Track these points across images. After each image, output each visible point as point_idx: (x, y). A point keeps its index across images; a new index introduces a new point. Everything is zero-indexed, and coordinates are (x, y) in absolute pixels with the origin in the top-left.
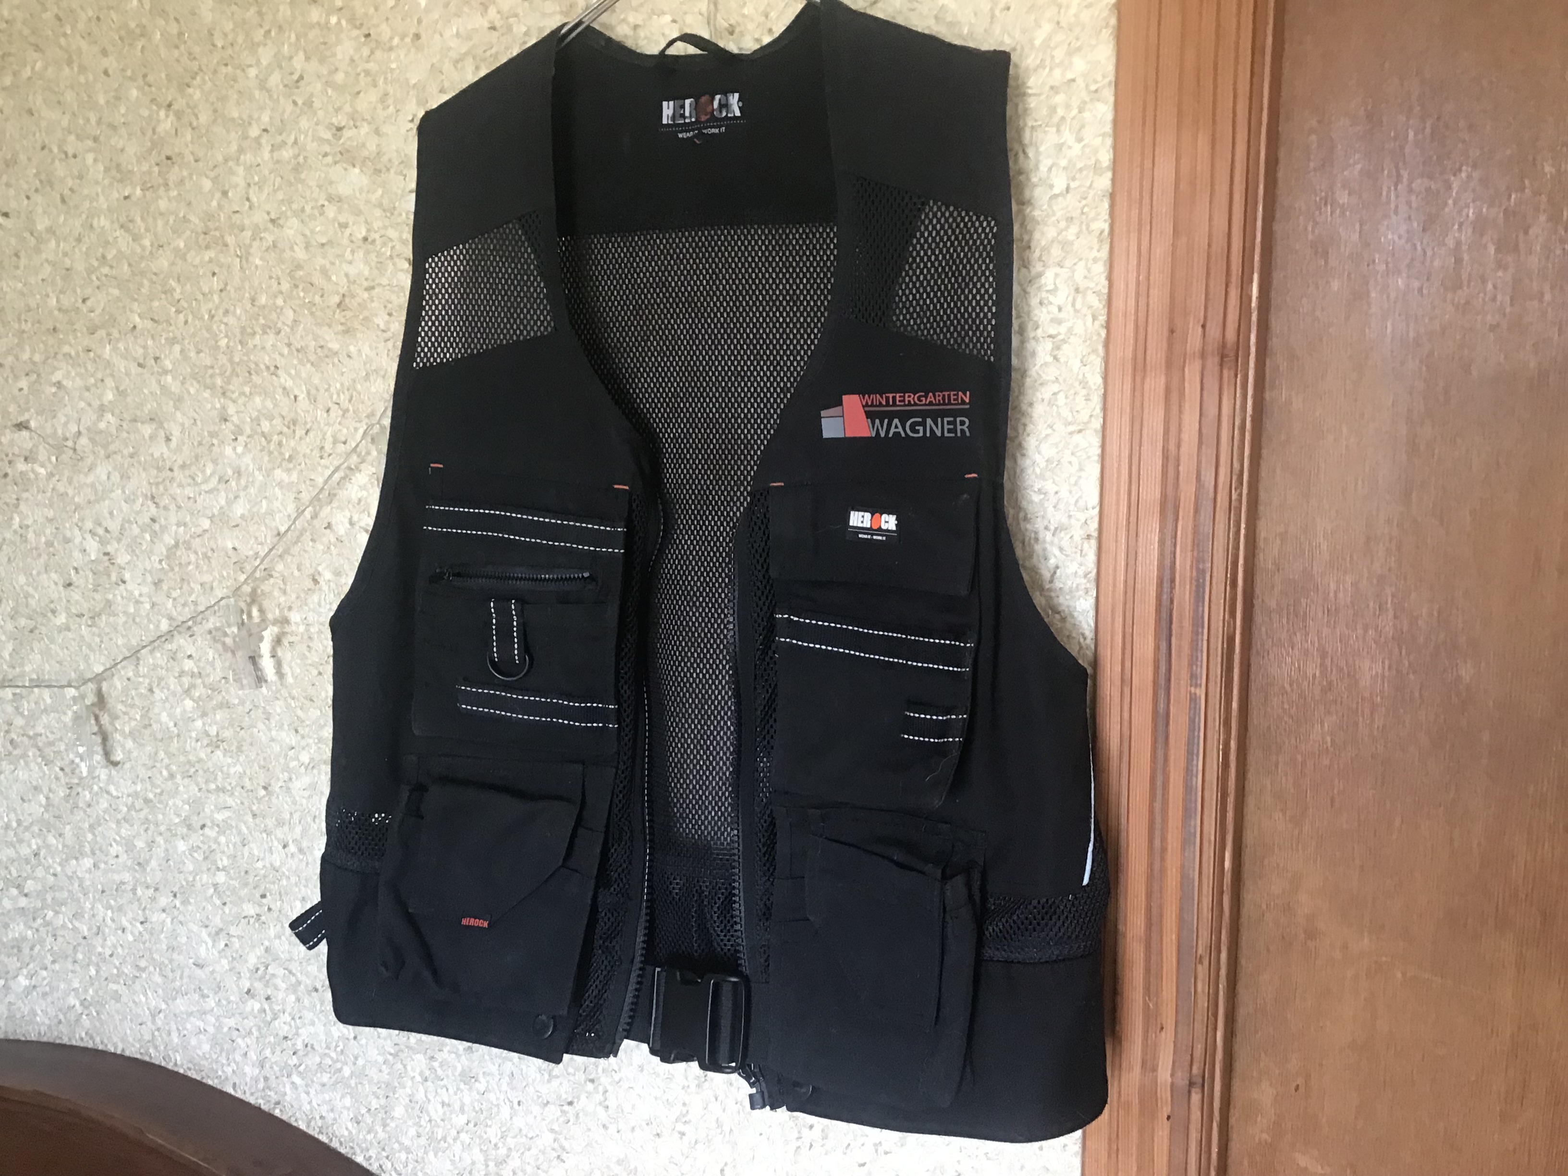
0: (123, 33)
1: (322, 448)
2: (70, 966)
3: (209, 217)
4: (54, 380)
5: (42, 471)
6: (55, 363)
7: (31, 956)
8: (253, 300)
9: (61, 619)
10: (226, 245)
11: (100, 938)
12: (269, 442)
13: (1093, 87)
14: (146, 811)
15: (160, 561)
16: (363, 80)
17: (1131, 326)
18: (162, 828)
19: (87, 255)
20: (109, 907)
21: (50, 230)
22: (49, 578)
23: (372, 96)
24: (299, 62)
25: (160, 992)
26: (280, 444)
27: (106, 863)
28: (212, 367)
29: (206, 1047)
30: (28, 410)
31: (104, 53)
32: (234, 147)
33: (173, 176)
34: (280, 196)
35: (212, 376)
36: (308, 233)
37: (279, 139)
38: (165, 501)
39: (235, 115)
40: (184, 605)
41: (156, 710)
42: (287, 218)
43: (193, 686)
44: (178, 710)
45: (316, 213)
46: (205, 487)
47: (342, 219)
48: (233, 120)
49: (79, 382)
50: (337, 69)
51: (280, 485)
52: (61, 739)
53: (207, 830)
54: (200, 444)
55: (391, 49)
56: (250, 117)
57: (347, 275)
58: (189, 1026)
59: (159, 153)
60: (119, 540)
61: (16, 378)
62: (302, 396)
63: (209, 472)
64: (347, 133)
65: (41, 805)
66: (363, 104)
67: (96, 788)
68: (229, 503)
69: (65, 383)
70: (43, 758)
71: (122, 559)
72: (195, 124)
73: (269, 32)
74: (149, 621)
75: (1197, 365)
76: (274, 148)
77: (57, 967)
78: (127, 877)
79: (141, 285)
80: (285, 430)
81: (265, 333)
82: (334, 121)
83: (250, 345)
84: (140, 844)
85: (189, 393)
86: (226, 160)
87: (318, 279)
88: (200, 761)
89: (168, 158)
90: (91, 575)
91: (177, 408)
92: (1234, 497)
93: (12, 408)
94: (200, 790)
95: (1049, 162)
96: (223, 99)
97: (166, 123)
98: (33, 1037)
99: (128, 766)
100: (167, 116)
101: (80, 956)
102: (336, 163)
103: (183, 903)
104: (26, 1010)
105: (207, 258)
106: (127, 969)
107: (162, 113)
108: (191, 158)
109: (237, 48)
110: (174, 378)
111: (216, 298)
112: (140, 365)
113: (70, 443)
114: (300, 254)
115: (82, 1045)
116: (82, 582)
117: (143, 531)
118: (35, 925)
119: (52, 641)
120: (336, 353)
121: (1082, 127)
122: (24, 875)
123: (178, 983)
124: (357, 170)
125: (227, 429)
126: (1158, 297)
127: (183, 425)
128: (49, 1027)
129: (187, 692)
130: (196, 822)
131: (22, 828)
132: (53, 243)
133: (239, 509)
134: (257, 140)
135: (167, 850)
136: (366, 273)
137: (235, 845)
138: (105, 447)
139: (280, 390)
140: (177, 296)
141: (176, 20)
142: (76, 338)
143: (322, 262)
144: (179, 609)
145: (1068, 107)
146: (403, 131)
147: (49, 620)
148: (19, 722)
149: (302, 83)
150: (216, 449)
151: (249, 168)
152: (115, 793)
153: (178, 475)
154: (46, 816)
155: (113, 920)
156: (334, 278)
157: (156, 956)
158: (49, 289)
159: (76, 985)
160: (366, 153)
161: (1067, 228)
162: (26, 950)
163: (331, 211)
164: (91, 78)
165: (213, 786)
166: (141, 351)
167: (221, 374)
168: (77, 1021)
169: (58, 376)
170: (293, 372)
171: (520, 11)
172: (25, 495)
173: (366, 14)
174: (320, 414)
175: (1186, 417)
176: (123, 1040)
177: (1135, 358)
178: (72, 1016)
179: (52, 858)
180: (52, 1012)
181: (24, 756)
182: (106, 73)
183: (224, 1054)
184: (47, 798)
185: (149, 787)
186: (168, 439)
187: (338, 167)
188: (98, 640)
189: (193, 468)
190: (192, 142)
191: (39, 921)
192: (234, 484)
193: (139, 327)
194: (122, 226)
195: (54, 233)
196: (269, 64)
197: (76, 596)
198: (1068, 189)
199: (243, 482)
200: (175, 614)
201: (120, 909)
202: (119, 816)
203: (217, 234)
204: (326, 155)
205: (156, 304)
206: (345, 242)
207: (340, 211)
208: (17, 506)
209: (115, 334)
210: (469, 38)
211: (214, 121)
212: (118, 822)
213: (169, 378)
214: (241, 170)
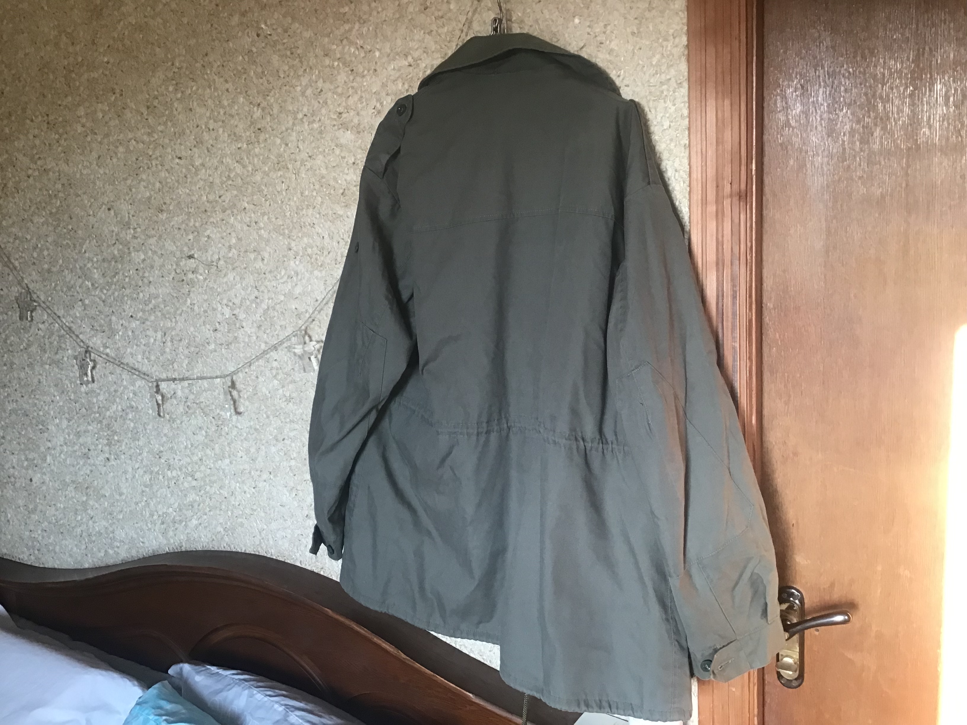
0: (235, 72)
1: (336, 259)
2: (218, 512)
3: (280, 156)
4: (206, 234)
5: (201, 278)
6: (206, 226)
7: (198, 509)
8: (302, 194)
9: (212, 347)
10: (288, 169)
11: (233, 498)
12: (311, 258)
13: (679, 82)
14: (256, 434)
15: (260, 317)
16: (351, 91)
17: (700, 185)
18: (264, 442)
19: (221, 176)
20: (238, 482)
21: (203, 165)
22: (206, 328)
23: (356, 98)
24: (320, 84)
25: (264, 520)
26: (316, 259)
27: (236, 461)
28: (283, 225)
29: (287, 545)
30: (193, 249)
31: (226, 81)
32: (291, 123)
33: (262, 137)
34: (313, 145)
35: (283, 229)
36: (327, 161)
37: (311, 119)
38: (262, 288)
39: (291, 108)
40: (273, 336)
41: (260, 386)
42: (317, 155)
43: (278, 374)
44: (271, 385)
45: (330, 152)
46: (282, 281)
47: (343, 155)
48: (290, 111)
49: (218, 235)
50: (338, 86)
51: (317, 278)
52: (213, 404)
53: (286, 441)
54: (278, 261)
55: (363, 76)
56: (298, 109)
57: (346, 180)
58: (278, 536)
59: (255, 128)
60: (240, 308)
61: (187, 235)
62: (326, 237)
63: (283, 274)
64: (344, 115)
65: (203, 436)
66: (351, 101)
67: (230, 425)
68: (293, 287)
69: (211, 235)
70: (204, 413)
71: (242, 316)
72: (271, 113)
73: (305, 70)
74: (256, 345)
75: (729, 200)
76: (310, 123)
77: (212, 513)
78: (247, 466)
79: (247, 188)
80: (319, 252)
81: (308, 208)
82: (338, 110)
83: (301, 214)
84: (253, 450)
85: (272, 237)
86: (287, 130)
87: (332, 183)
88: (281, 408)
89: (259, 129)
90: (226, 325)
91: (266, 245)
92: (748, 257)
93: (185, 249)
94: (282, 422)
95: (661, 115)
96: (285, 101)
97: (258, 113)
98: (200, 549)
99: (246, 414)
100: (258, 110)
101: (223, 507)
102: (339, 129)
103: (274, 477)
104: (196, 536)
105: (279, 175)
106: (248, 511)
107: (255, 109)
108: (270, 129)
109: (290, 77)
110: (265, 231)
111: (284, 193)
112: (248, 226)
113: (215, 264)
114: (324, 171)
115: (224, 550)
116: (222, 328)
117: (252, 302)
118: (200, 494)
119: (208, 357)
120: (342, 216)
121: (675, 99)
122: (195, 470)
123: (272, 515)
124: (349, 132)
125: (291, 253)
126: (711, 172)
127: (270, 252)
128: (208, 543)
129: (275, 377)
130: (280, 437)
131: (193, 448)
132: (204, 171)
133: (298, 290)
134: (302, 119)
135: (266, 452)
136: (355, 179)
137: (299, 447)
138: (232, 264)
139: (316, 234)
140: (265, 193)
141: (261, 66)
142: (216, 214)
143: (334, 174)
144: (270, 338)
145: (668, 90)
146: (370, 113)
147: (206, 347)
148: (192, 397)
149: (323, 93)
150: (286, 263)
151: (299, 133)
152: (240, 427)
153: (268, 276)
154: (206, 441)
155: (240, 488)
156: (340, 182)
157: (261, 503)
158: (202, 192)
159: (221, 521)
160: (353, 124)
161: (670, 144)
162: (196, 506)
163: (337, 151)
164: (220, 93)
165: (288, 420)
166: (248, 219)
167: (288, 229)
168: (222, 538)
169: (208, 233)
170: (322, 225)
171: (422, 57)
172: (193, 289)
173: (351, 61)
174: (335, 244)
175: (725, 224)
176: (245, 546)
177: (702, 200)
178: (219, 536)
179: (209, 460)
180: (209, 536)
181: (194, 413)
182: (227, 90)
183: (295, 548)
184: (206, 432)
185: (257, 422)
186: (263, 260)
187: (341, 131)
188: (230, 355)
189: (276, 273)
190: (270, 121)
191: (203, 492)
192: (295, 278)
193: (247, 208)
194: (237, 162)
195: (204, 166)
196: (306, 85)
197: (219, 335)
198: (670, 126)
199: (299, 277)
200: (268, 340)
201: (243, 482)
202: (242, 438)
203: (284, 163)
204: (334, 126)
205: (255, 197)
206: (344, 165)
207: (341, 151)
208: (189, 295)
209: (235, 211)
210: (399, 70)
211: (281, 112)
212: (242, 440)
213: (263, 231)
214: (294, 134)
